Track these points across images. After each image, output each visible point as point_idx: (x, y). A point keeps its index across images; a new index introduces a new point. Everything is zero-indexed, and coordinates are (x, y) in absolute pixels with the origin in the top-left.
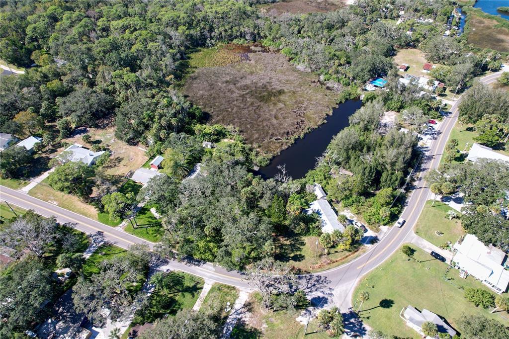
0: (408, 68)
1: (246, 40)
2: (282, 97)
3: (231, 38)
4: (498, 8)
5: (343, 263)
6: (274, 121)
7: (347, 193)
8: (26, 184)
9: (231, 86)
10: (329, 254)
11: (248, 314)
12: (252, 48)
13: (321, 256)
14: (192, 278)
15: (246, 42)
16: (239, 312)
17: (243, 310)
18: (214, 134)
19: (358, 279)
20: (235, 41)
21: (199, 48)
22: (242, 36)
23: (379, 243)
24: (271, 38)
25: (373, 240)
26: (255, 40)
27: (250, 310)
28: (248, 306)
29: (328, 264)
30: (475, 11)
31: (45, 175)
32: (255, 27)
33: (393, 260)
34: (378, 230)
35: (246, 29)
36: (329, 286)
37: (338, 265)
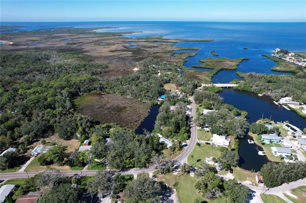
0: (170, 90)
1: (97, 90)
2: (127, 109)
3: (90, 91)
4: (192, 66)
5: (179, 154)
6: (129, 118)
7: (170, 133)
8: (20, 169)
9: (102, 109)
10: (173, 153)
11: (156, 179)
12: (102, 93)
13: (171, 154)
14: (128, 175)
15: (97, 91)
16: (152, 179)
17: (153, 178)
18: (106, 127)
19: (187, 157)
20: (92, 92)
21: (76, 97)
22: (95, 89)
23: (188, 146)
24: (109, 88)
25: (186, 145)
26: (101, 90)
27: (156, 177)
28: (154, 176)
29: (175, 156)
30: (185, 68)
31: (28, 162)
32: (100, 84)
33: (195, 149)
34: (186, 142)
35: (97, 86)
36: (178, 162)
37: (178, 155)
